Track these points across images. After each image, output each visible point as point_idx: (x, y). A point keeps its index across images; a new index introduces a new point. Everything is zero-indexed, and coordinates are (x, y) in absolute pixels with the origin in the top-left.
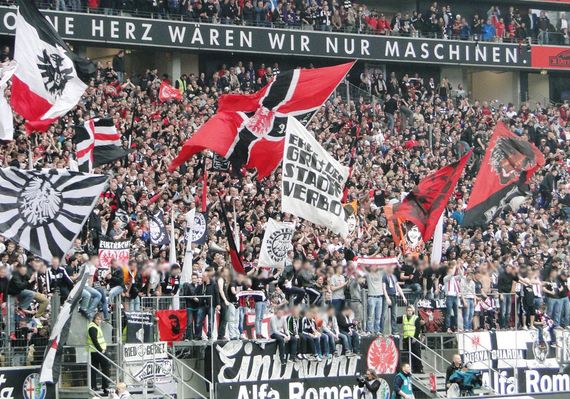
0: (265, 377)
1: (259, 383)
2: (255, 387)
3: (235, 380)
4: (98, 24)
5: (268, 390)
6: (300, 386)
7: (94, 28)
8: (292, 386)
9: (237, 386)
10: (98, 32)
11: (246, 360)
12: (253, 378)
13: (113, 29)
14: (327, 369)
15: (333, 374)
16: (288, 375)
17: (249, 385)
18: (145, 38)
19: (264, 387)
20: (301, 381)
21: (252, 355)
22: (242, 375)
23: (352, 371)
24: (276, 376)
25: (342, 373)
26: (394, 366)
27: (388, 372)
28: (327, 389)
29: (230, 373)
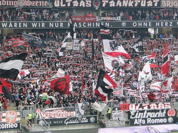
0: (142, 117)
1: (140, 118)
2: (139, 119)
3: (134, 118)
4: (158, 23)
5: (142, 120)
6: (150, 119)
7: (157, 24)
8: (148, 119)
9: (134, 119)
10: (158, 25)
11: (137, 114)
12: (139, 117)
13: (162, 24)
14: (157, 115)
15: (159, 116)
16: (147, 117)
17: (137, 119)
18: (170, 25)
19: (141, 119)
20: (150, 118)
21: (139, 113)
22: (136, 117)
23: (164, 116)
24: (144, 117)
25: (161, 116)
26: (174, 114)
27: (173, 116)
28: (157, 119)
29: (133, 116)
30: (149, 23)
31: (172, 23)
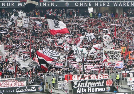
2: (81, 88)
6: (91, 88)
7: (96, 4)
8: (89, 88)
9: (77, 88)
11: (79, 84)
13: (100, 4)
14: (97, 85)
16: (88, 86)
19: (83, 88)
21: (81, 83)
22: (78, 86)
23: (102, 85)
24: (86, 86)
25: (100, 86)
26: (112, 84)
27: (110, 85)
28: (96, 89)
29: (76, 86)
30: (90, 3)
31: (109, 3)
